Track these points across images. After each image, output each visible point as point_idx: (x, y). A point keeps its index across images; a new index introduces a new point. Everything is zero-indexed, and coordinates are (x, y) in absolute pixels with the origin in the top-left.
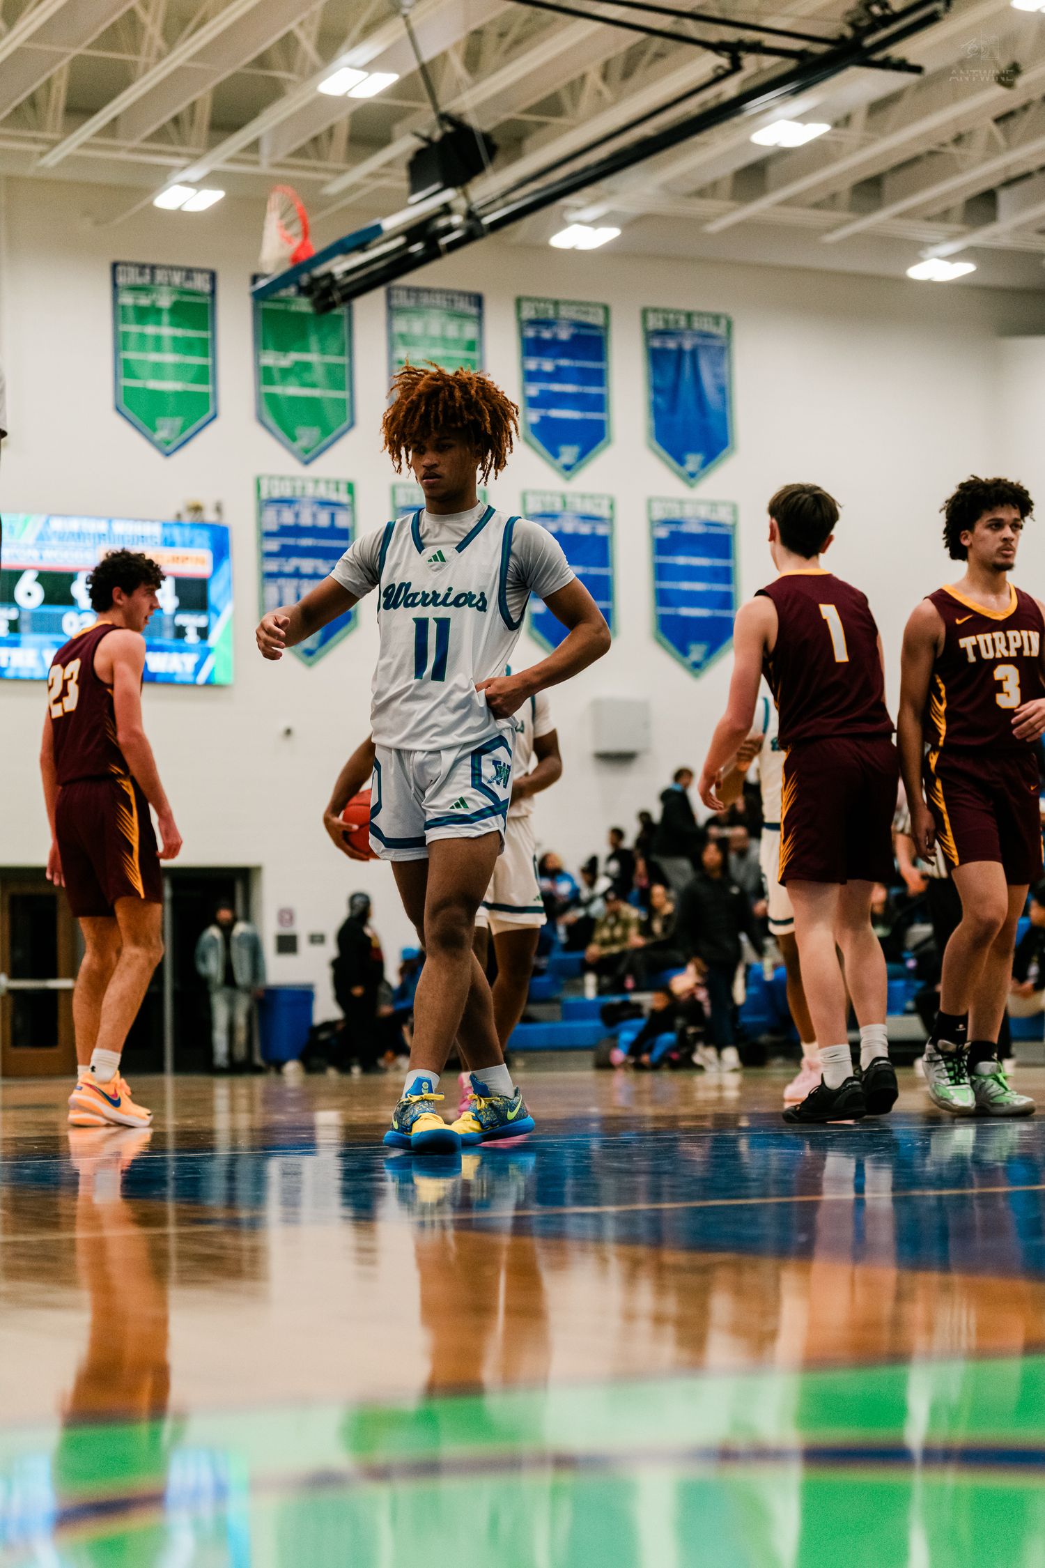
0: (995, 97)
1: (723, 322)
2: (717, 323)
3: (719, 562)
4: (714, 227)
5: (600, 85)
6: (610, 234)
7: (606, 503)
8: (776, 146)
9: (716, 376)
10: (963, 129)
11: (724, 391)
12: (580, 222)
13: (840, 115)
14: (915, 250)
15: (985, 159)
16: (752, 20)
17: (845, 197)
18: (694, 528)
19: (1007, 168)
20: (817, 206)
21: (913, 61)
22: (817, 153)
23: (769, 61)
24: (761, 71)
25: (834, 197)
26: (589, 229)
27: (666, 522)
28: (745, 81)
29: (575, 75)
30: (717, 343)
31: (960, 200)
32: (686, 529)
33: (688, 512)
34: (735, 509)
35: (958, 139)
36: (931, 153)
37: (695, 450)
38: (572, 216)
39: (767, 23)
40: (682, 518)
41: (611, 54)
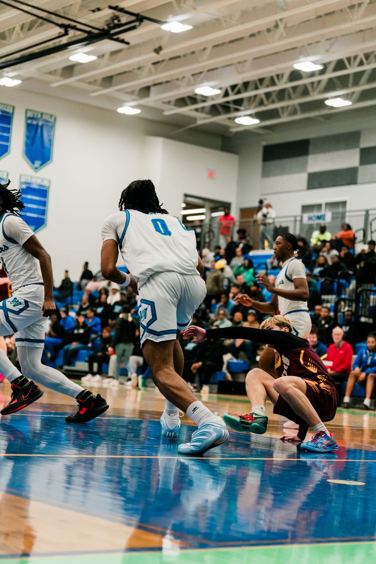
0: (153, 56)
1: (53, 117)
2: (51, 118)
3: (42, 199)
4: (54, 85)
5: (19, 31)
6: (18, 82)
7: (5, 174)
8: (77, 61)
9: (49, 135)
10: (141, 65)
11: (50, 141)
12: (8, 77)
13: (101, 54)
14: (121, 103)
15: (147, 76)
16: (74, 18)
17: (99, 82)
18: (35, 186)
19: (154, 80)
20: (90, 83)
21: (127, 40)
22: (91, 66)
23: (78, 33)
24: (75, 36)
25: (96, 81)
26: (11, 80)
27: (26, 183)
28: (69, 38)
29: (13, 26)
30: (50, 124)
31: (137, 88)
32: (32, 186)
33: (34, 180)
34: (50, 182)
35: (139, 68)
36: (130, 72)
37: (39, 160)
38: (5, 74)
39: (78, 20)
40: (31, 182)
41: (25, 22)
